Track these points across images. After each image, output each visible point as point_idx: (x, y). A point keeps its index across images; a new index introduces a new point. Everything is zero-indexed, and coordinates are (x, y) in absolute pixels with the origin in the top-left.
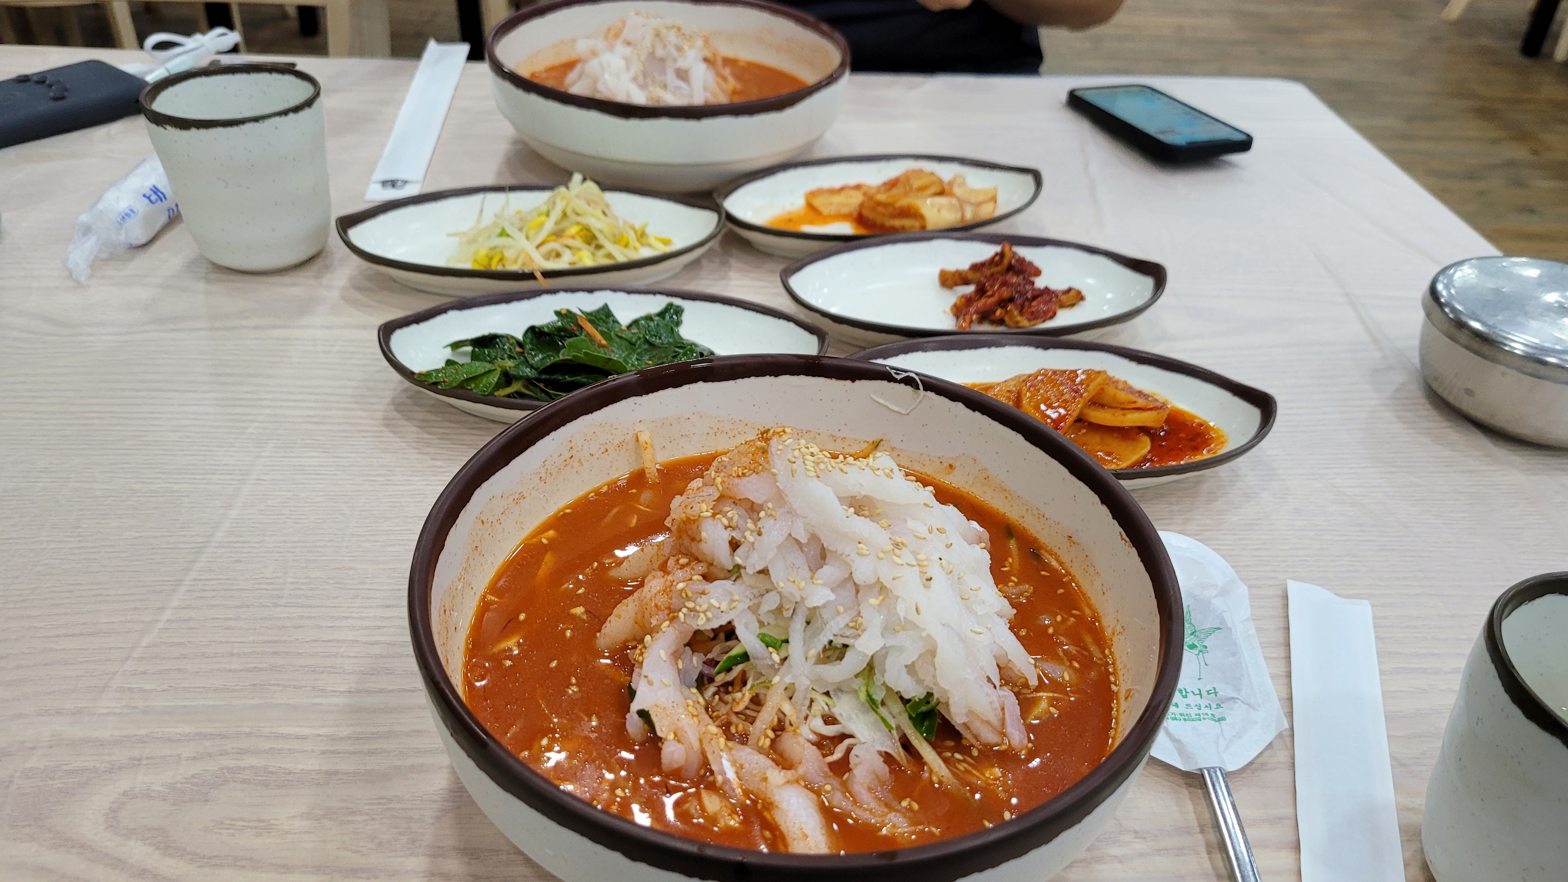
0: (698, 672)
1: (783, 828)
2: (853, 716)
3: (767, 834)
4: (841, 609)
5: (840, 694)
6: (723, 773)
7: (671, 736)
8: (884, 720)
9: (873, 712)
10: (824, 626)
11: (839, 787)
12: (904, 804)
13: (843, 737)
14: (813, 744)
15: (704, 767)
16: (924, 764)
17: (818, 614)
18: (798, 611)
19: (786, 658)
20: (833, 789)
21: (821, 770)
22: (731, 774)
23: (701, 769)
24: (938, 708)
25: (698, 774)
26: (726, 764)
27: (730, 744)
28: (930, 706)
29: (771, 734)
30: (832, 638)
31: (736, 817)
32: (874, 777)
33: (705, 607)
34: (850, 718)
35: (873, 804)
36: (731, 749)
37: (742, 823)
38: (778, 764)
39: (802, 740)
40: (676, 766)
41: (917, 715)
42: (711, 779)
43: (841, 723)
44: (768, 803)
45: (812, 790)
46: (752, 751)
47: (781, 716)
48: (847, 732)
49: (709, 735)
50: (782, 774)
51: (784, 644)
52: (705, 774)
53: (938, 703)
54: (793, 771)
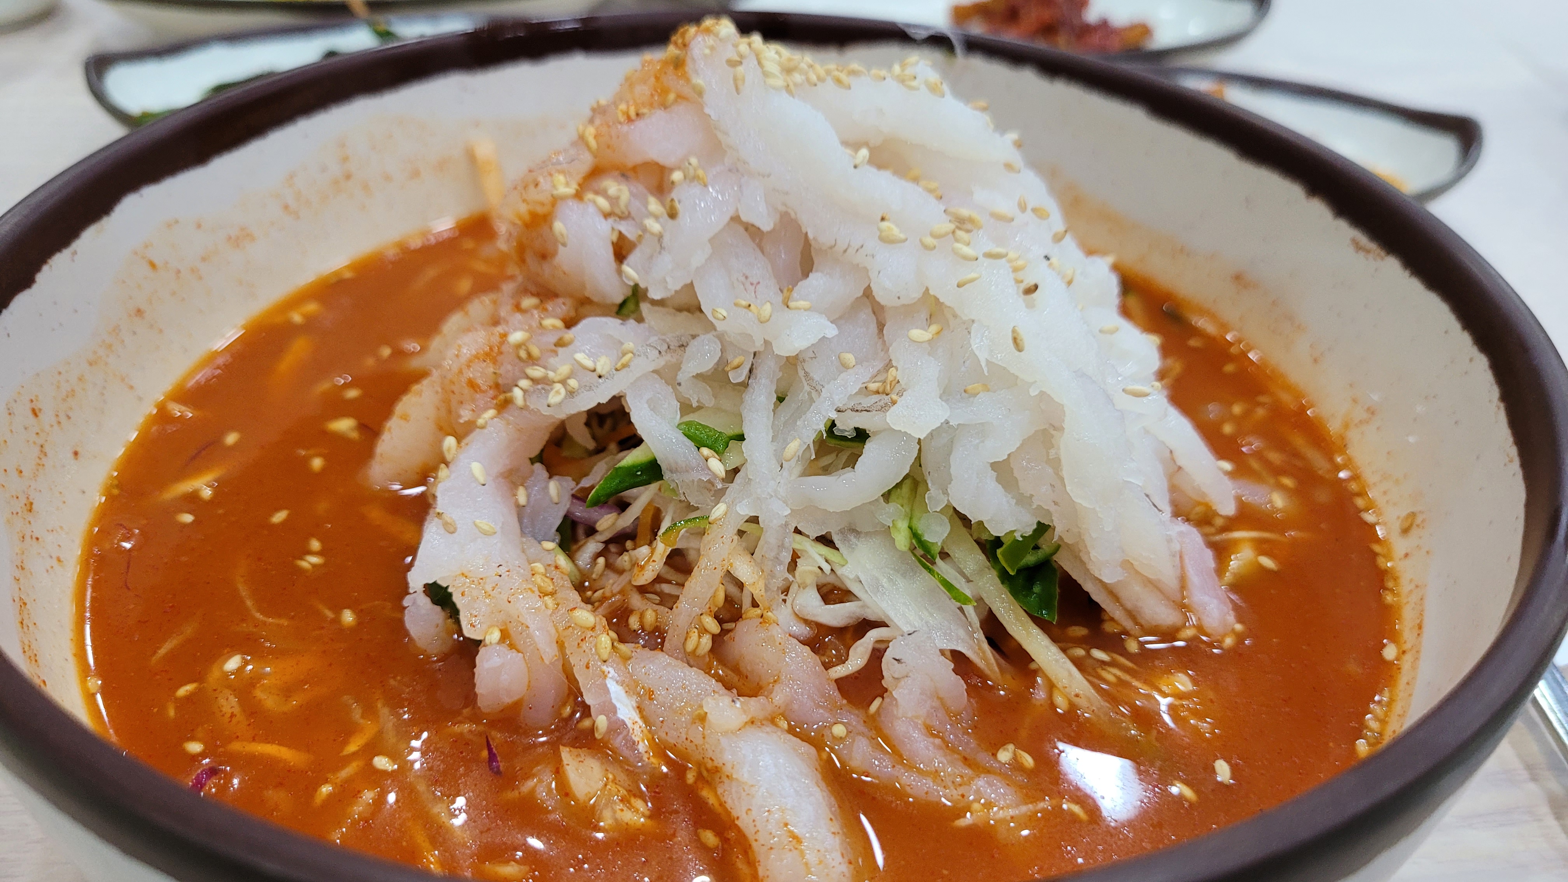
0: (562, 514)
1: (744, 822)
2: (884, 581)
3: (710, 838)
4: (850, 358)
5: (852, 538)
6: (610, 710)
7: (496, 635)
8: (948, 586)
9: (925, 573)
10: (814, 394)
11: (862, 728)
12: (1005, 755)
13: (863, 626)
14: (803, 643)
15: (572, 698)
16: (1036, 672)
17: (801, 373)
18: (759, 372)
19: (736, 471)
20: (849, 732)
21: (823, 696)
22: (627, 712)
23: (564, 704)
24: (1055, 558)
25: (558, 713)
26: (616, 691)
27: (624, 648)
28: (1040, 555)
29: (714, 627)
30: (833, 415)
31: (639, 804)
32: (936, 703)
33: (564, 370)
34: (877, 587)
35: (939, 760)
36: (626, 659)
37: (654, 815)
38: (728, 687)
39: (777, 633)
40: (507, 700)
41: (1019, 571)
42: (587, 723)
43: (856, 598)
44: (708, 770)
45: (804, 737)
46: (673, 662)
47: (733, 590)
48: (872, 617)
49: (578, 633)
50: (738, 705)
51: (732, 443)
52: (573, 713)
53: (1058, 548)
54: (762, 699)
